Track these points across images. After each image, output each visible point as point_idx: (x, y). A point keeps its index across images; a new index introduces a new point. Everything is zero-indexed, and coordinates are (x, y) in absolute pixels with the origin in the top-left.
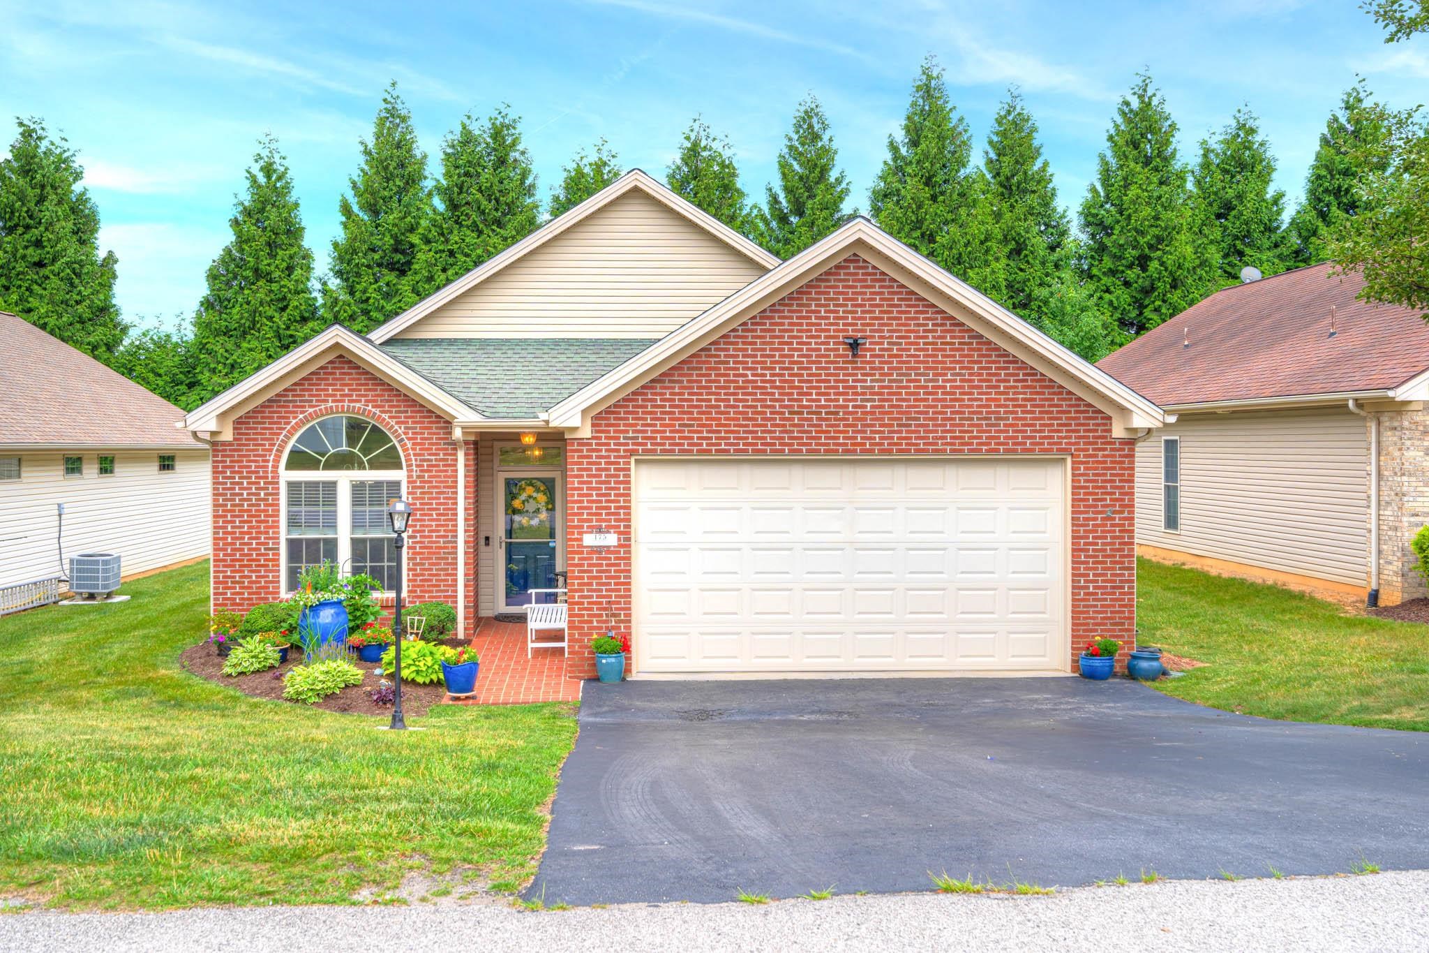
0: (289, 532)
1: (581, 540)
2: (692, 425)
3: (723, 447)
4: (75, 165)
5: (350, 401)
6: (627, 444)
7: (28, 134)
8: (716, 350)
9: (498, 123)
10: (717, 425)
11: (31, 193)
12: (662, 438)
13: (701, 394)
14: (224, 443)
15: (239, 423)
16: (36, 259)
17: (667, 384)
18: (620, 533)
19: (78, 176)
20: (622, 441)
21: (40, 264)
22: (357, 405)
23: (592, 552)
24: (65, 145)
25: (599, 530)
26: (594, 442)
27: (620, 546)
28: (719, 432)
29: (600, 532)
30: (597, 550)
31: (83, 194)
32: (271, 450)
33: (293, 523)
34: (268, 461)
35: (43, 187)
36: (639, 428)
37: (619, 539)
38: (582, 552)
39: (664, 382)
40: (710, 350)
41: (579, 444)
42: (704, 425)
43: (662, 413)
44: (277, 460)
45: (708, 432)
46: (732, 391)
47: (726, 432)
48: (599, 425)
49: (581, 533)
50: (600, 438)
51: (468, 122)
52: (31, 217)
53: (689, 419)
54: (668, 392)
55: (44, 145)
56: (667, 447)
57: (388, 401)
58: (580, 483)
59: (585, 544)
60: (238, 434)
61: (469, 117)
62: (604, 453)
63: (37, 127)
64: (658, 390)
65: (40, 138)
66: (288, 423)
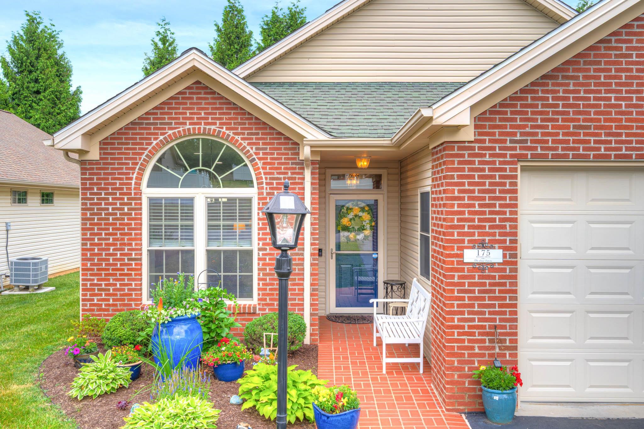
0: (150, 244)
1: (462, 256)
2: (589, 127)
3: (624, 152)
4: (59, 40)
5: (206, 124)
6: (514, 149)
7: (32, 20)
8: (617, 41)
9: (293, 10)
10: (617, 127)
11: (34, 53)
12: (554, 141)
13: (600, 92)
14: (91, 162)
15: (105, 144)
16: (35, 89)
17: (560, 81)
18: (505, 249)
19: (60, 45)
20: (508, 144)
21: (38, 92)
22: (213, 127)
23: (474, 270)
24: (54, 28)
25: (482, 245)
26: (477, 145)
27: (505, 263)
28: (620, 135)
29: (484, 247)
30: (480, 267)
31: (63, 55)
32: (134, 169)
33: (154, 235)
34: (131, 179)
35: (39, 49)
36: (528, 130)
37: (504, 256)
38: (463, 270)
39: (556, 77)
40: (610, 41)
41: (459, 148)
42: (602, 127)
43: (554, 113)
44: (139, 179)
45: (607, 135)
46: (635, 88)
47: (627, 135)
48: (484, 127)
49: (461, 249)
50: (484, 141)
51: (276, 11)
52: (32, 66)
53: (585, 120)
54: (561, 89)
55: (41, 27)
56: (560, 152)
57: (240, 124)
58: (460, 191)
59: (466, 260)
60: (105, 154)
61: (276, 8)
62: (487, 158)
63: (37, 17)
64: (550, 88)
65: (38, 23)
66: (150, 144)
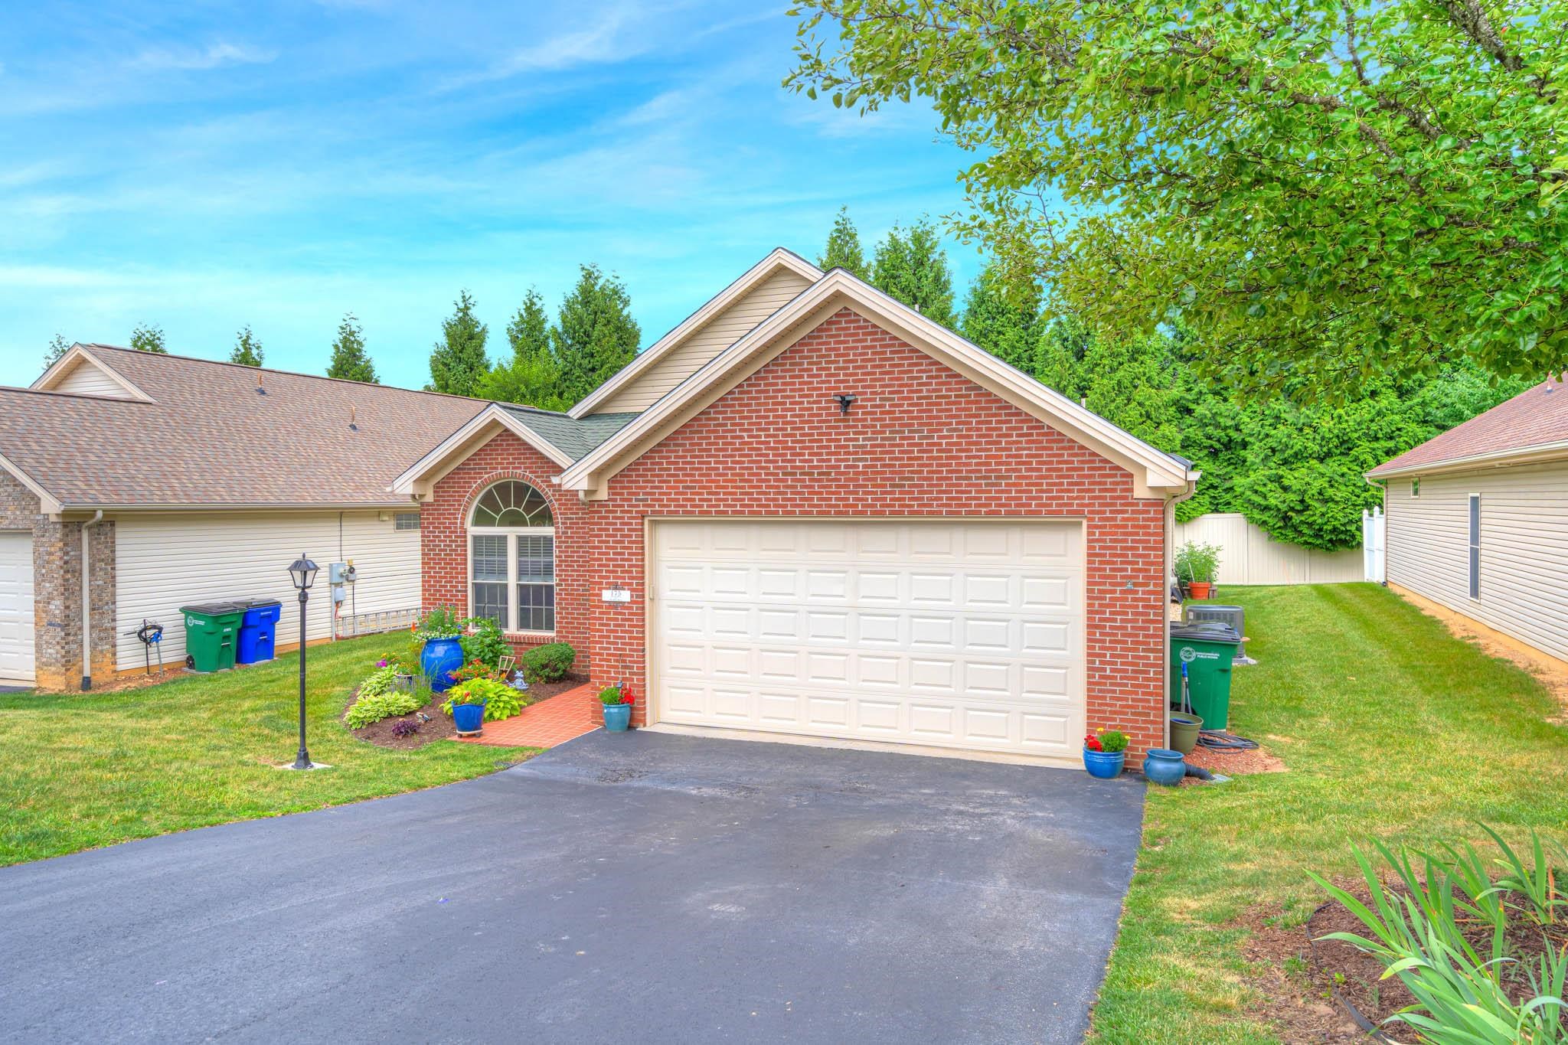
0: (475, 577)
1: (600, 595)
2: (694, 487)
3: (722, 508)
4: (624, 296)
6: (638, 506)
7: (589, 276)
8: (715, 413)
9: (919, 230)
10: (716, 487)
11: (587, 320)
12: (668, 500)
13: (702, 457)
14: (428, 504)
15: (437, 487)
16: (590, 366)
17: (672, 448)
18: (632, 590)
19: (626, 303)
20: (634, 502)
21: (593, 370)
23: (610, 607)
24: (617, 282)
25: (616, 587)
26: (611, 503)
27: (632, 602)
28: (719, 493)
29: (616, 589)
30: (614, 605)
31: (628, 316)
32: (459, 510)
34: (456, 519)
35: (596, 313)
36: (648, 490)
37: (632, 596)
38: (601, 607)
39: (669, 445)
40: (709, 413)
41: (599, 506)
42: (704, 487)
43: (668, 475)
44: (463, 519)
45: (708, 494)
46: (729, 453)
47: (725, 494)
48: (615, 488)
49: (600, 589)
50: (615, 500)
51: (895, 233)
52: (588, 336)
53: (691, 481)
54: (673, 455)
55: (601, 282)
56: (673, 509)
57: (540, 467)
58: (599, 542)
59: (604, 599)
60: (437, 496)
61: (896, 229)
62: (619, 514)
63: (594, 270)
64: (665, 454)
65: (596, 278)
66: (470, 487)
